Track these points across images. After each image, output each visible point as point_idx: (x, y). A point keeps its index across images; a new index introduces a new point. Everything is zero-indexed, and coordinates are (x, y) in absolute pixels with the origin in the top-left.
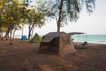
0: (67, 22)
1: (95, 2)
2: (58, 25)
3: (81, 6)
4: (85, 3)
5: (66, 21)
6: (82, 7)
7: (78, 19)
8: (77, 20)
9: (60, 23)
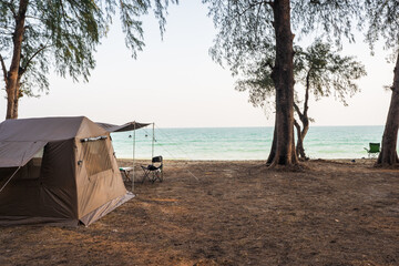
0: (46, 75)
1: (164, 12)
2: (9, 88)
3: (104, 17)
4: (118, 9)
5: (40, 71)
6: (109, 24)
7: (93, 68)
8: (90, 69)
9: (19, 78)
